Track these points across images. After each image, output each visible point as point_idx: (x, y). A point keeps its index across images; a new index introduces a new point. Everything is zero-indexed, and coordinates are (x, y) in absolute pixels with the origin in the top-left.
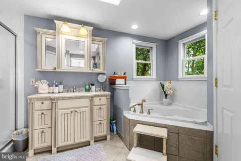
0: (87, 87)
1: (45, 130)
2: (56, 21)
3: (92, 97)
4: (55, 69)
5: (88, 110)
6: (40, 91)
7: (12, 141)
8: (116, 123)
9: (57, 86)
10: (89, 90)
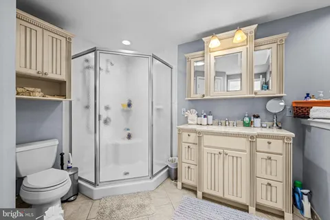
0: (247, 120)
1: (192, 167)
2: (203, 39)
3: (252, 137)
4: (204, 96)
5: (245, 156)
6: (190, 122)
7: (167, 166)
8: (310, 195)
9: (205, 116)
10: (250, 124)
